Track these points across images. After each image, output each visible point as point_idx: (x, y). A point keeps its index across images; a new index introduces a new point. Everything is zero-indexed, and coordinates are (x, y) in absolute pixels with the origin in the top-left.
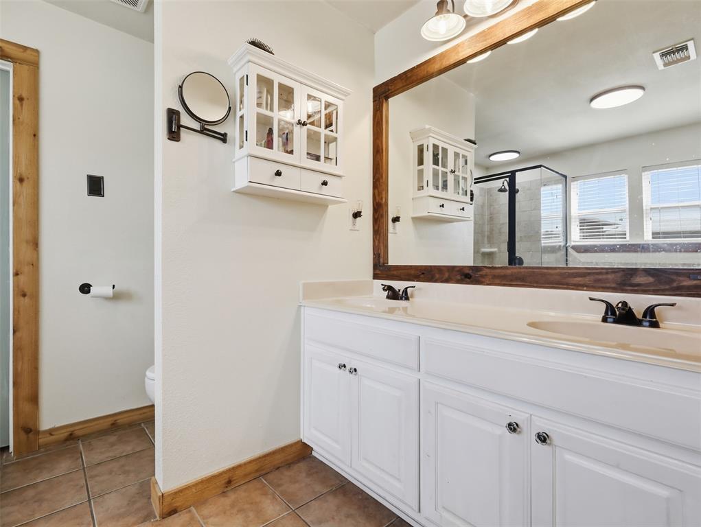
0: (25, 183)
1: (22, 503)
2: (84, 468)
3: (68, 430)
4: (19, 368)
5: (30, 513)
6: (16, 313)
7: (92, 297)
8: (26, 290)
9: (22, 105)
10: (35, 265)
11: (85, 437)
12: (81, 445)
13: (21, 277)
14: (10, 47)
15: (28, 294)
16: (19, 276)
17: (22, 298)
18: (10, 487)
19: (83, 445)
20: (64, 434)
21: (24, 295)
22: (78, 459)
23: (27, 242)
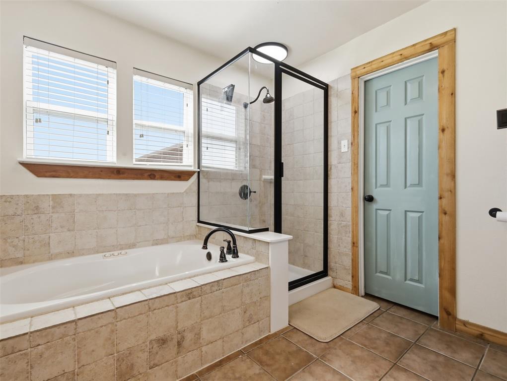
0: (446, 132)
1: (424, 359)
2: (477, 369)
3: (480, 330)
4: (442, 266)
5: (424, 371)
6: (440, 226)
7: (498, 221)
8: (446, 209)
9: (444, 76)
10: (453, 192)
11: (493, 345)
12: (487, 349)
13: (444, 200)
14: (436, 39)
15: (448, 212)
16: (442, 199)
17: (443, 215)
18: (425, 345)
19: (489, 350)
20: (476, 332)
21: (445, 213)
22: (477, 358)
23: (447, 175)
